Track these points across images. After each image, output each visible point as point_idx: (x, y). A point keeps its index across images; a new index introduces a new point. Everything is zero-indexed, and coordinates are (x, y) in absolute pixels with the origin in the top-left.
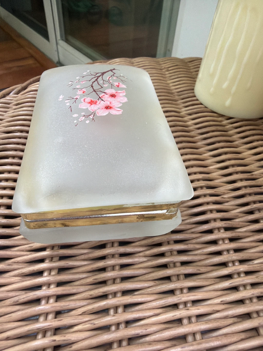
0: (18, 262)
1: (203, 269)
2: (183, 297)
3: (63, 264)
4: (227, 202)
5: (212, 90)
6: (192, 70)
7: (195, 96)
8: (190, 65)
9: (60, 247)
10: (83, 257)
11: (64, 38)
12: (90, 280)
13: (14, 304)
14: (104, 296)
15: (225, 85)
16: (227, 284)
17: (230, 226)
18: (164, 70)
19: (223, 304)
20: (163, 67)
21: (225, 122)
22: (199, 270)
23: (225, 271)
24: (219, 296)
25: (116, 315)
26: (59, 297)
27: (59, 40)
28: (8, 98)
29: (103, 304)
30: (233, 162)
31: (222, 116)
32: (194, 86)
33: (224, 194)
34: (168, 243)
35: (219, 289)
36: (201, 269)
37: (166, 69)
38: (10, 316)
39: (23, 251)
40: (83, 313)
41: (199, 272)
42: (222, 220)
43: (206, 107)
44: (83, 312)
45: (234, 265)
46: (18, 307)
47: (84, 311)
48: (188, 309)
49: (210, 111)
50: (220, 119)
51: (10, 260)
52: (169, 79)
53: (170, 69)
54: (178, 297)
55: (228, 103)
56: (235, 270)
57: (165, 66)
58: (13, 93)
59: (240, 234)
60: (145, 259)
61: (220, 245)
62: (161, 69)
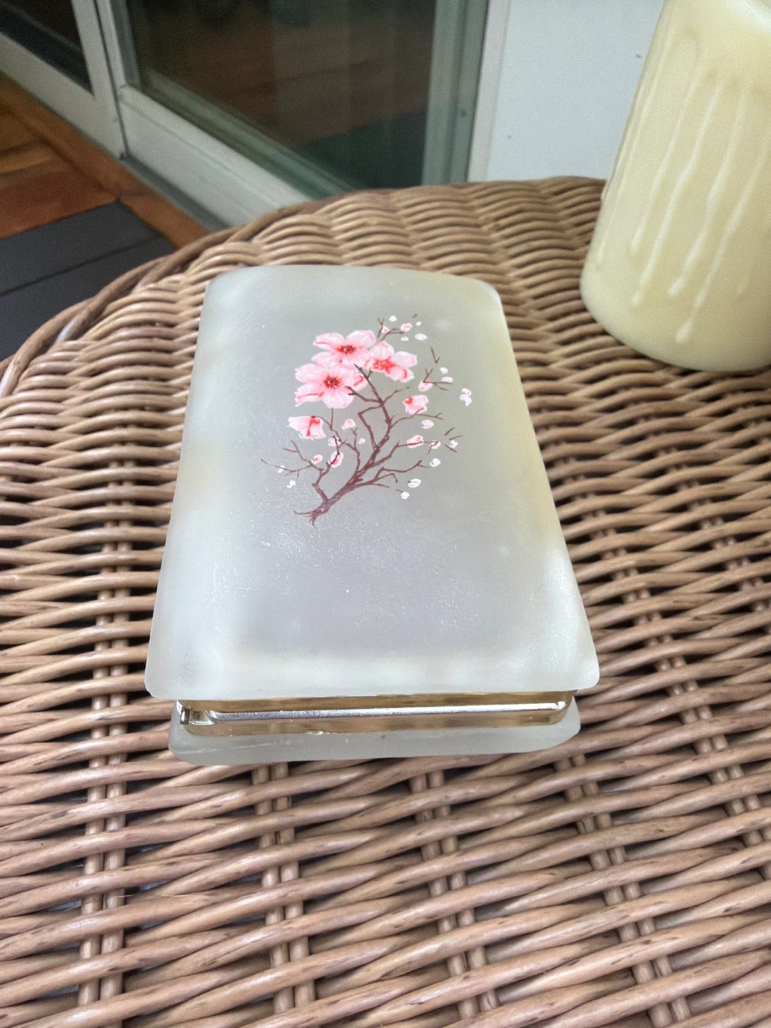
0: (191, 853)
1: (668, 826)
2: (632, 910)
3: (309, 847)
4: (709, 628)
5: (637, 298)
7: (584, 309)
9: (290, 798)
10: (357, 821)
11: (137, 80)
12: (388, 883)
13: (207, 968)
14: (431, 927)
15: (676, 287)
16: (735, 862)
17: (724, 700)
18: (485, 228)
19: (731, 916)
20: (482, 218)
21: (675, 385)
22: (661, 831)
23: (727, 828)
24: (717, 897)
25: (472, 973)
26: (315, 941)
27: (122, 87)
28: (54, 353)
29: (429, 948)
30: (711, 510)
31: (665, 366)
32: (578, 276)
33: (698, 605)
34: (572, 763)
35: (717, 878)
36: (666, 829)
37: (491, 225)
38: (202, 1004)
39: (195, 819)
40: (384, 976)
41: (661, 835)
42: (703, 682)
43: (619, 343)
44: (384, 972)
45: (747, 810)
46: (214, 978)
47: (388, 970)
48: (648, 942)
49: (630, 353)
50: (659, 375)
51: (168, 848)
52: (504, 256)
53: (503, 222)
54: (621, 911)
55: (683, 334)
56: (753, 823)
57: (484, 213)
59: (754, 721)
60: (517, 813)
61: (706, 756)
62: (478, 226)
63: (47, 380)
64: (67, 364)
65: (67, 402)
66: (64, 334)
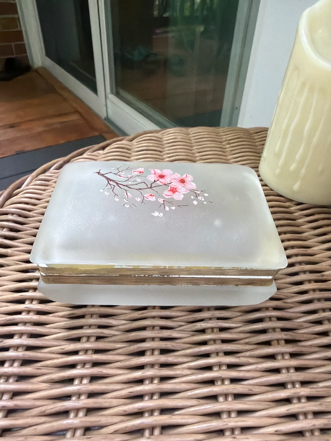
0: (47, 366)
1: (255, 389)
2: (230, 422)
3: (96, 371)
4: (291, 308)
5: (278, 171)
6: (257, 144)
8: (256, 137)
9: (94, 351)
10: (118, 364)
11: (114, 91)
12: (125, 392)
13: (41, 414)
14: (139, 414)
15: (293, 167)
16: (283, 409)
17: (292, 338)
18: (224, 143)
19: (278, 434)
20: (224, 139)
21: (293, 208)
22: (252, 390)
23: (283, 394)
24: (273, 425)
25: (152, 437)
26: (90, 411)
27: (108, 94)
28: (47, 174)
29: (137, 422)
30: (300, 259)
31: (290, 200)
32: (259, 163)
33: (288, 298)
34: (217, 354)
35: (274, 416)
36: (253, 390)
37: (227, 142)
38: (36, 429)
39: (53, 353)
40: (114, 432)
41: (250, 392)
42: (283, 330)
43: (272, 190)
44: (114, 430)
45: (294, 387)
46: (43, 419)
47: (117, 429)
48: (234, 438)
49: (276, 194)
50: (288, 204)
51: (39, 363)
52: (229, 154)
53: (231, 141)
54: (225, 422)
55: (296, 187)
56: (294, 393)
57: (225, 138)
58: (54, 168)
59: (304, 349)
60: (188, 372)
61: (279, 361)
62: (221, 142)
63: (41, 182)
64: (50, 178)
65: (47, 191)
66: (53, 168)
